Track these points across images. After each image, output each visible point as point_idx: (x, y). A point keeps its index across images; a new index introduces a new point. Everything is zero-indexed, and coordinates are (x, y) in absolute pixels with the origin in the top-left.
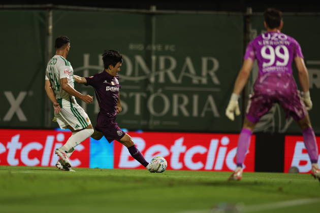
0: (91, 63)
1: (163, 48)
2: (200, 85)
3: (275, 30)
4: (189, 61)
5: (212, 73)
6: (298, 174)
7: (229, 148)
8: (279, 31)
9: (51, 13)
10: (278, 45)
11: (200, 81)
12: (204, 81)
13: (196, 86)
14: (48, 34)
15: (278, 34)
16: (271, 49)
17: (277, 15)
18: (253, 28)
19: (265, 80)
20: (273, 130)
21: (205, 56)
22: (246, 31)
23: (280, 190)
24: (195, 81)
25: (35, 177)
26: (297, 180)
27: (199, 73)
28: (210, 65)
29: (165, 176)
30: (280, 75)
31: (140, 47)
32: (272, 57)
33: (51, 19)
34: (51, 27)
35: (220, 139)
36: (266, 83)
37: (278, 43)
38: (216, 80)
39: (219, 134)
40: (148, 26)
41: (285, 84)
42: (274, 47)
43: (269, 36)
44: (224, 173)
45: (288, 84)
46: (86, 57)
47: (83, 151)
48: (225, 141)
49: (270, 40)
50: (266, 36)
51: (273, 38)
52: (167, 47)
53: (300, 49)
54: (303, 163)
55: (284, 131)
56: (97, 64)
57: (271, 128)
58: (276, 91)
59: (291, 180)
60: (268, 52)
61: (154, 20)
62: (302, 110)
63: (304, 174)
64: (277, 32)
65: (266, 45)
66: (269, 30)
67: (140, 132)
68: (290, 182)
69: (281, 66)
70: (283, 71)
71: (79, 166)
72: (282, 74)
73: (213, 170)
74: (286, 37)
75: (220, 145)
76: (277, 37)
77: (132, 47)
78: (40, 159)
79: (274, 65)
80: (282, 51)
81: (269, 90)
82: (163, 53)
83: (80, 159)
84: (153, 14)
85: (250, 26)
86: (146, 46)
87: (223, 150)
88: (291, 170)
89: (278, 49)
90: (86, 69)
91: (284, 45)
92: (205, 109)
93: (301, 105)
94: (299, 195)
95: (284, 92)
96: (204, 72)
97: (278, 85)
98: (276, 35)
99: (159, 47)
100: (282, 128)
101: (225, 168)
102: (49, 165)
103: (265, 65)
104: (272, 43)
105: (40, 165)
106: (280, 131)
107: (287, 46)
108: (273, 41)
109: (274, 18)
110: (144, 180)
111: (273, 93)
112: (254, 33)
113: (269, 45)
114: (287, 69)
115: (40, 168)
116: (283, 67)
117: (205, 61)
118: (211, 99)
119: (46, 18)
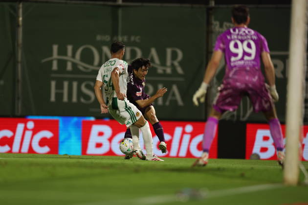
0: (59, 53)
1: (129, 39)
2: (165, 74)
3: (242, 25)
4: (154, 52)
5: (176, 63)
6: (259, 161)
7: (193, 135)
8: (246, 27)
9: (21, 5)
10: (245, 40)
11: (164, 71)
12: (169, 71)
13: (161, 75)
14: (18, 26)
15: (246, 29)
16: (239, 43)
17: (244, 11)
18: (216, 19)
19: (235, 74)
20: (235, 119)
21: (170, 46)
22: (209, 23)
23: (242, 176)
24: (160, 71)
25: (6, 163)
26: (258, 166)
27: (163, 63)
28: (174, 56)
29: (132, 162)
30: (248, 68)
31: (107, 38)
32: (240, 51)
33: (21, 11)
34: (21, 19)
35: (184, 127)
36: (236, 77)
37: (245, 37)
38: (180, 70)
39: (183, 122)
40: (115, 18)
41: (254, 77)
42: (242, 41)
43: (237, 30)
44: (189, 159)
45: (257, 78)
46: (55, 48)
47: (52, 138)
48: (189, 128)
49: (238, 35)
50: (234, 30)
51: (241, 33)
52: (133, 38)
53: (266, 43)
54: (264, 150)
55: (245, 119)
56: (65, 54)
57: (233, 116)
58: (246, 85)
59: (252, 166)
60: (236, 46)
61: (120, 12)
62: (270, 102)
63: (265, 161)
64: (244, 27)
65: (234, 39)
66: (236, 25)
67: (107, 120)
68: (252, 169)
69: (248, 61)
70: (251, 65)
71: (49, 153)
72: (250, 67)
73: (177, 156)
74: (253, 32)
75: (184, 133)
76: (244, 32)
77: (99, 38)
78: (11, 145)
79: (242, 59)
80: (249, 46)
81: (238, 84)
82: (129, 44)
83: (49, 147)
84: (119, 6)
85: (213, 18)
86: (112, 37)
87: (187, 138)
88: (253, 157)
89: (245, 43)
90: (55, 59)
91: (252, 39)
92: (170, 98)
93: (269, 97)
94: (261, 181)
95: (254, 84)
96: (169, 63)
97: (247, 78)
98: (243, 30)
99: (125, 38)
100: (244, 116)
101: (189, 155)
102: (20, 151)
103: (233, 59)
104: (240, 37)
105: (10, 152)
106: (242, 119)
107: (254, 40)
108: (241, 35)
109: (241, 14)
110: (111, 166)
111: (243, 86)
112: (216, 25)
113: (238, 39)
114: (254, 63)
115: (10, 154)
116: (251, 61)
117: (169, 51)
118: (175, 88)
119: (16, 10)
